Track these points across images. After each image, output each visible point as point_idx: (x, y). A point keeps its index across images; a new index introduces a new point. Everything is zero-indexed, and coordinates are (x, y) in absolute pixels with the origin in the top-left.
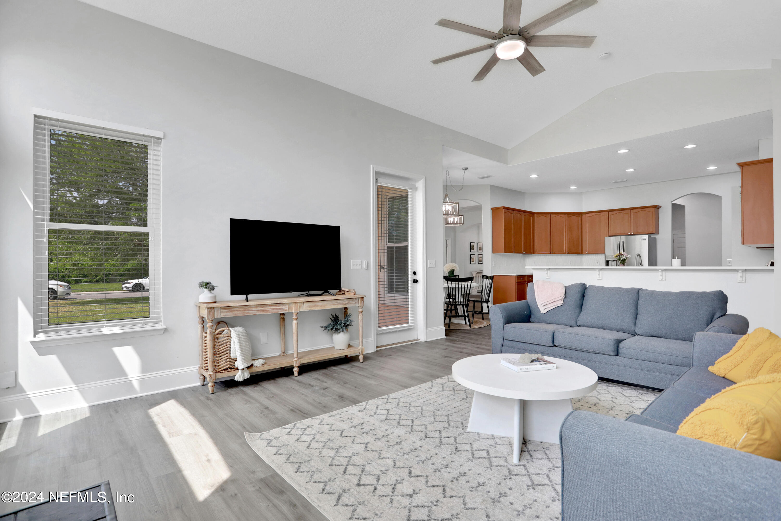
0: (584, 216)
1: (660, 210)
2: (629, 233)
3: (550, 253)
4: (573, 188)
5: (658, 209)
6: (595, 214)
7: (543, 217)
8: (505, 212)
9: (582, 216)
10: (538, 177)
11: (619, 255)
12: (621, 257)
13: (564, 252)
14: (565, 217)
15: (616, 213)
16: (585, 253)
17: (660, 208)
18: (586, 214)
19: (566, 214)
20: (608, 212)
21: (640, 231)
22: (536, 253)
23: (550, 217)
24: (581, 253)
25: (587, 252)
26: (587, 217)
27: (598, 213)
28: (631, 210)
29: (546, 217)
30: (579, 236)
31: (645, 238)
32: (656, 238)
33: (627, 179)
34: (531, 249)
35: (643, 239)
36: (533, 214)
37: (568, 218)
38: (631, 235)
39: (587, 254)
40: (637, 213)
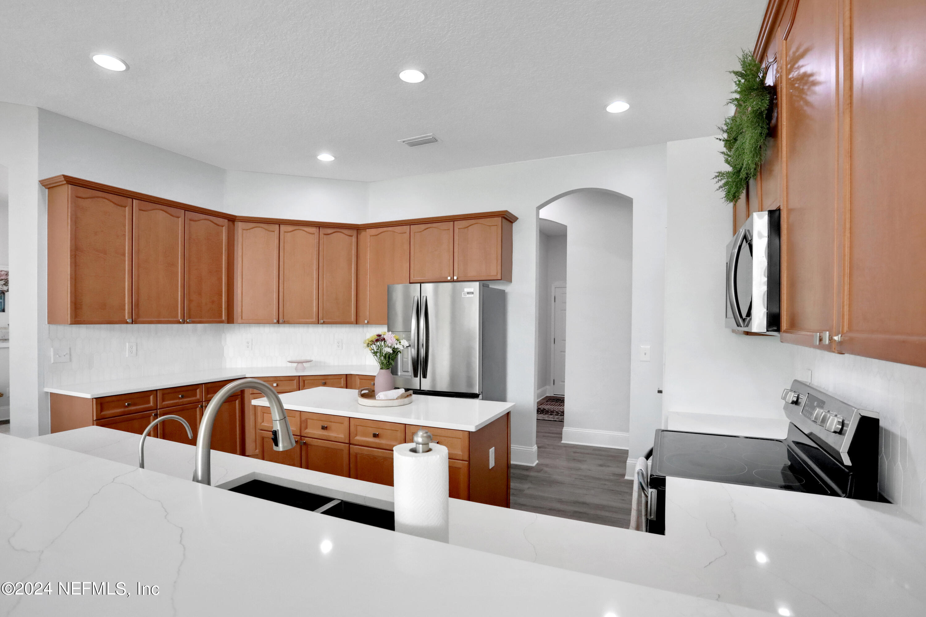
0: (363, 234)
1: (514, 225)
2: (449, 278)
3: (278, 322)
4: (325, 157)
5: (512, 223)
6: (385, 228)
7: (259, 231)
8: (78, 197)
9: (358, 233)
10: (128, 67)
11: (377, 340)
12: (380, 345)
13: (314, 320)
14: (318, 235)
15: (425, 229)
16: (364, 324)
17: (515, 222)
18: (367, 230)
19: (319, 227)
20: (410, 225)
21: (472, 273)
22: (240, 320)
23: (278, 232)
24: (355, 323)
25: (366, 322)
26: (369, 236)
27: (390, 229)
28: (455, 222)
29: (269, 231)
30: (351, 282)
31: (473, 290)
32: (506, 291)
33: (433, 134)
34: (222, 312)
35: (468, 293)
36: (229, 220)
37: (325, 236)
38: (453, 281)
39: (366, 324)
40: (466, 229)
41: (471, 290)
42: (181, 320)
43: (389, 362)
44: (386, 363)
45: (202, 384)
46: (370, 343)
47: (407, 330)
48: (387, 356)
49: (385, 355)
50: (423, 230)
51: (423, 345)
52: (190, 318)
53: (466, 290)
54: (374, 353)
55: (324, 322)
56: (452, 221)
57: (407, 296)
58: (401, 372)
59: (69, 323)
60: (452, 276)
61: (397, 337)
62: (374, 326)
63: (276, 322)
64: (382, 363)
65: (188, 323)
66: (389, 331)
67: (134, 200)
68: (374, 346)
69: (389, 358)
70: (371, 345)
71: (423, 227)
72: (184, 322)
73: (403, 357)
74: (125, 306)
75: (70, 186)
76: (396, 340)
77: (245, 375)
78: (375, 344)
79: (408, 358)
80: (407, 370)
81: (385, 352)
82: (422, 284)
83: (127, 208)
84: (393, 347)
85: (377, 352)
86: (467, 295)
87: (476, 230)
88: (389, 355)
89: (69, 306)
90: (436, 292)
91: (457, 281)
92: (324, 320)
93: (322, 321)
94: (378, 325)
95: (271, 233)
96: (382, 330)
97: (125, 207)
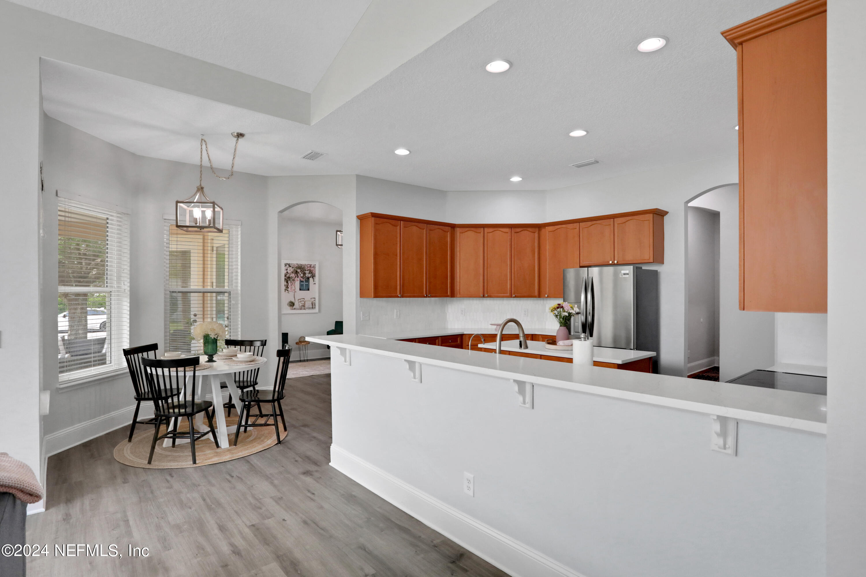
0: (543, 231)
1: (666, 218)
2: (611, 262)
3: (484, 296)
4: (516, 179)
5: (664, 216)
6: (560, 226)
7: (470, 234)
8: (376, 224)
9: (539, 230)
10: (410, 152)
11: (558, 308)
12: (560, 311)
13: (508, 295)
14: (511, 233)
15: (591, 225)
16: (544, 297)
17: (666, 216)
18: (546, 227)
19: (511, 228)
20: (579, 222)
21: (629, 258)
22: (458, 295)
23: (483, 233)
24: (538, 296)
25: (546, 296)
26: (548, 232)
27: (564, 226)
28: (615, 219)
29: (476, 232)
30: (535, 266)
31: (628, 271)
32: (658, 271)
33: (595, 159)
34: (448, 289)
35: (624, 274)
36: (451, 227)
37: (516, 234)
38: (613, 265)
39: (546, 297)
40: (624, 224)
41: (627, 272)
42: (425, 295)
43: (566, 321)
44: (564, 323)
45: (439, 337)
46: (553, 309)
47: (578, 302)
48: (565, 318)
49: (564, 317)
50: (590, 226)
51: (590, 313)
52: (430, 294)
53: (623, 272)
54: (556, 316)
55: (515, 296)
56: (613, 218)
57: (577, 276)
58: (573, 333)
59: (373, 297)
60: (613, 261)
61: (571, 306)
62: (552, 298)
63: (482, 296)
64: (561, 323)
65: (429, 297)
66: (564, 301)
67: (401, 222)
68: (556, 311)
69: (566, 319)
70: (554, 311)
71: (590, 223)
72: (427, 297)
73: (575, 320)
74: (397, 287)
75: (373, 218)
76: (571, 307)
77: (463, 332)
78: (556, 310)
79: (578, 323)
80: (577, 331)
81: (563, 315)
82: (589, 268)
83: (398, 227)
84: (569, 312)
85: (557, 315)
86: (624, 276)
87: (632, 224)
88: (566, 317)
89: (373, 287)
90: (601, 274)
91: (618, 264)
92: (516, 295)
93: (514, 296)
94: (555, 298)
95: (478, 234)
96: (560, 301)
97: (397, 226)
